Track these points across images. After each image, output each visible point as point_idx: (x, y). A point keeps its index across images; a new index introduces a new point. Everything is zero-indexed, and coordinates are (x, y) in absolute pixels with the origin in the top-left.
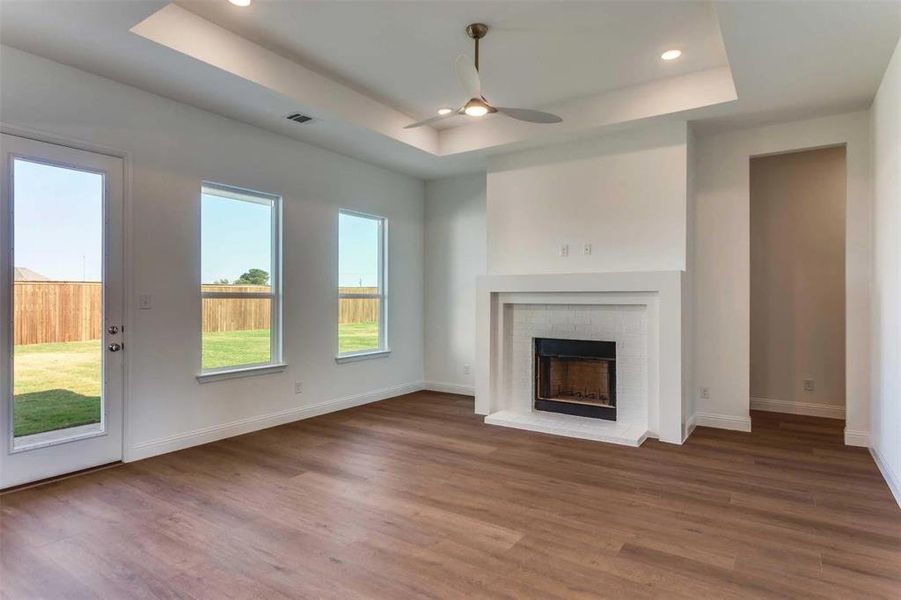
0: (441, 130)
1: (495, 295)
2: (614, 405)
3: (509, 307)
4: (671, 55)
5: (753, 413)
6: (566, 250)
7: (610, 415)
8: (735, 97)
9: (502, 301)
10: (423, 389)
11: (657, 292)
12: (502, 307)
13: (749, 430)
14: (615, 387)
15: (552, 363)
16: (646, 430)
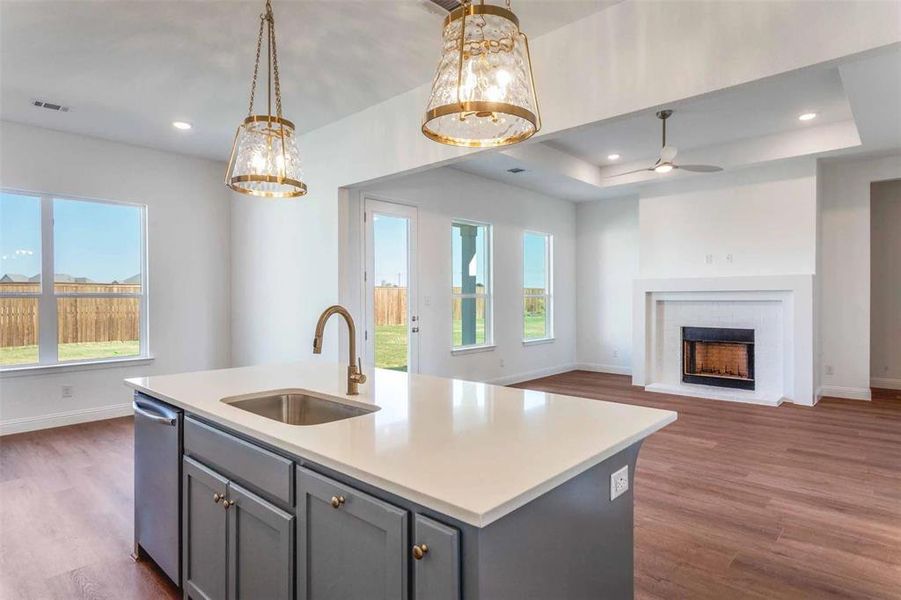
0: (603, 168)
1: (649, 294)
2: (753, 378)
3: (660, 302)
4: (807, 117)
5: (871, 388)
6: (709, 259)
7: (749, 385)
8: (859, 143)
9: (654, 298)
10: (577, 369)
11: (791, 291)
12: (655, 303)
13: (870, 399)
14: (753, 365)
15: (697, 347)
16: (782, 395)
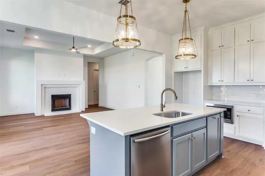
1: (42, 85)
2: (70, 107)
3: (45, 88)
5: (88, 105)
6: (59, 75)
7: (69, 109)
9: (43, 86)
11: (80, 84)
13: (88, 107)
